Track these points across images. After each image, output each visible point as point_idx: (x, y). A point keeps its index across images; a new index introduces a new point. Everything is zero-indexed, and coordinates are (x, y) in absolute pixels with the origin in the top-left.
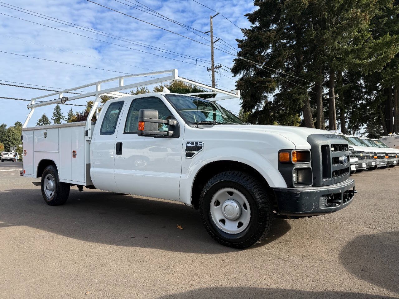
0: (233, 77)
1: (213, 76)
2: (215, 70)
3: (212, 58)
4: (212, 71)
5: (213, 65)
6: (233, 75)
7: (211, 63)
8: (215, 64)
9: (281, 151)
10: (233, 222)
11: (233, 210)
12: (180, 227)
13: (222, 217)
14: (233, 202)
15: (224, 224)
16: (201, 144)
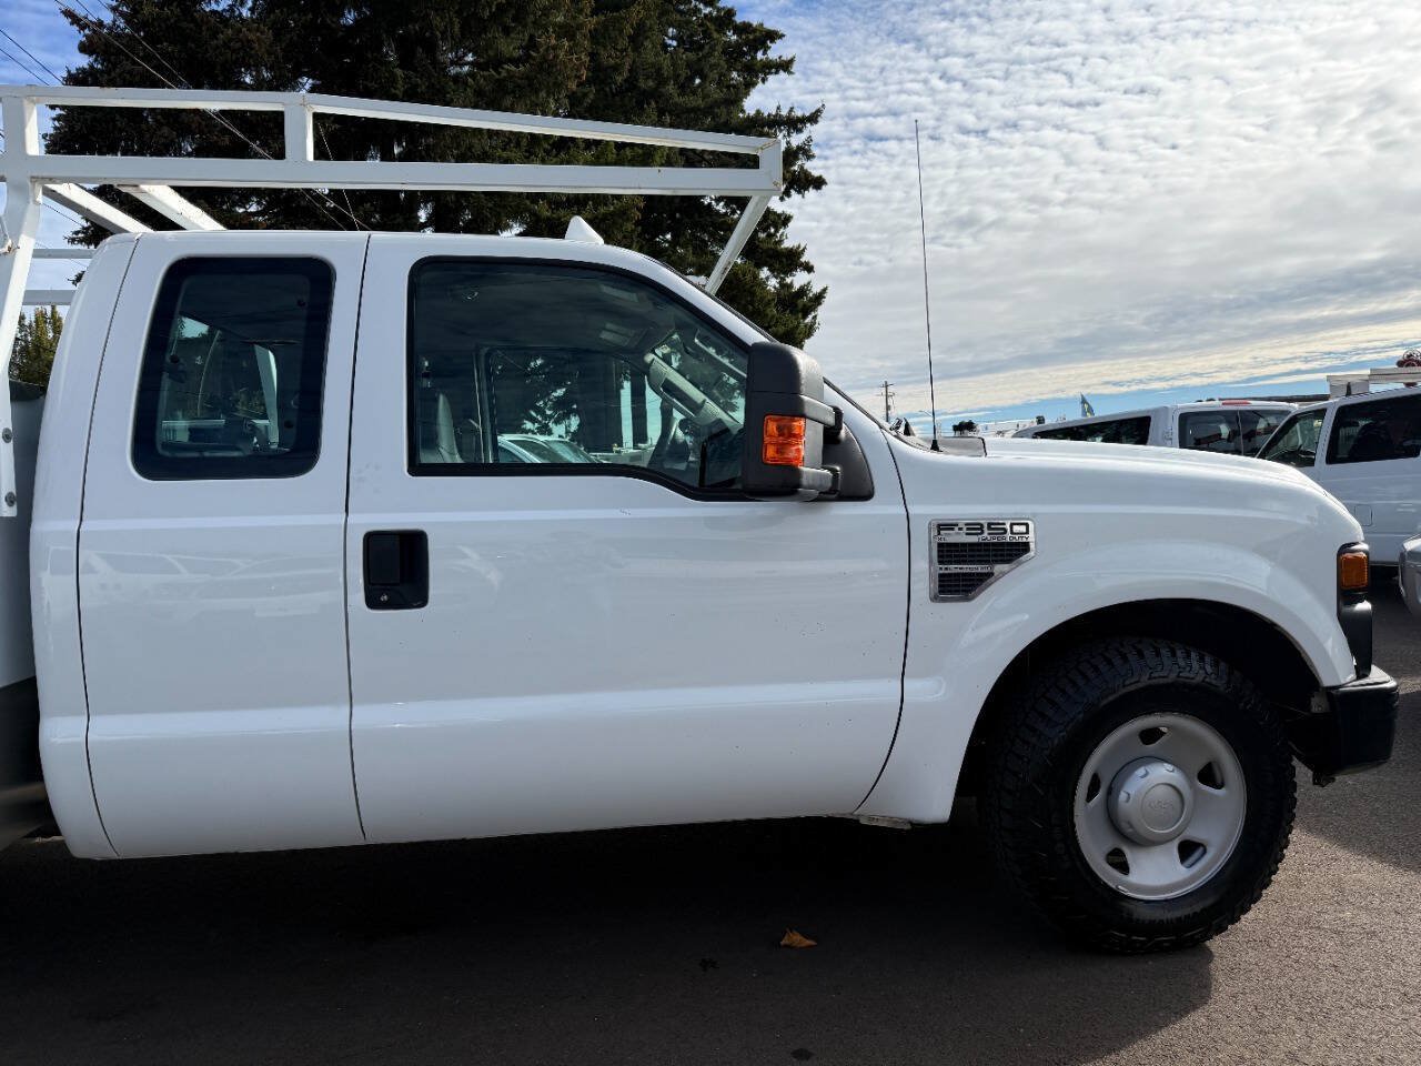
9: (1346, 548)
10: (1158, 849)
11: (1178, 806)
12: (795, 939)
13: (1110, 843)
14: (1170, 767)
15: (1124, 868)
16: (1023, 529)
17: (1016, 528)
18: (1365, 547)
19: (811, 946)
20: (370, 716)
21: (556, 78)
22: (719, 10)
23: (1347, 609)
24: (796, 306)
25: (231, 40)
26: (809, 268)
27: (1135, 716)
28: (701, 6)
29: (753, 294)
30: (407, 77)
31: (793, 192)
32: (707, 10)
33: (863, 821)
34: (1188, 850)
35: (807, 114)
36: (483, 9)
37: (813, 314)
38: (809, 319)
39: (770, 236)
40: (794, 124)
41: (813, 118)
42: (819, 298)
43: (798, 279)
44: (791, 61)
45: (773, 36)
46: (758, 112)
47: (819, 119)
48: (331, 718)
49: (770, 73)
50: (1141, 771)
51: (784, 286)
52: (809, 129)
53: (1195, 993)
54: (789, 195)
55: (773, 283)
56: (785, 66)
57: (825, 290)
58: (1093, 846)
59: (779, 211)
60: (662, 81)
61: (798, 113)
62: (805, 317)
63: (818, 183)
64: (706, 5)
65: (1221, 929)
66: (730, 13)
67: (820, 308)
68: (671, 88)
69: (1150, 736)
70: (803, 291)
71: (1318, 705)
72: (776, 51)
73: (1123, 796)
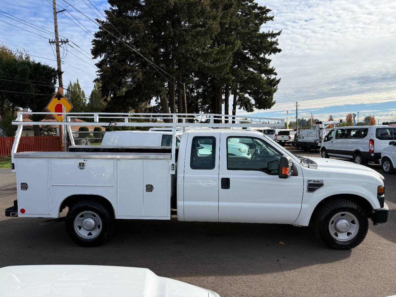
0: (93, 58)
1: (58, 51)
2: (60, 44)
3: (55, 30)
4: (57, 45)
5: (57, 38)
6: (93, 57)
7: (54, 35)
8: (59, 37)
9: (379, 186)
10: (343, 233)
11: (347, 226)
12: (282, 243)
13: (335, 232)
14: (345, 220)
15: (337, 236)
16: (322, 182)
17: (321, 182)
18: (384, 186)
19: (284, 244)
20: (221, 204)
21: (212, 32)
22: (253, 3)
23: (379, 197)
24: (272, 84)
25: (134, 26)
26: (276, 74)
27: (339, 212)
28: (248, 3)
29: (260, 82)
30: (174, 31)
31: (272, 53)
32: (250, 4)
33: (294, 225)
34: (349, 234)
35: (277, 33)
36: (194, 14)
37: (276, 86)
38: (275, 87)
39: (265, 65)
40: (273, 35)
41: (279, 34)
42: (278, 81)
43: (273, 77)
44: (273, 17)
45: (268, 11)
46: (263, 32)
47: (280, 34)
48: (216, 204)
49: (267, 21)
50: (341, 221)
51: (268, 78)
52: (277, 37)
53: (348, 256)
54: (271, 54)
55: (266, 78)
56: (271, 18)
57: (280, 79)
58: (332, 232)
59: (268, 59)
60: (237, 26)
61: (275, 32)
62: (274, 87)
63: (279, 51)
64: (250, 2)
65: (354, 247)
66: (257, 4)
67: (278, 84)
68: (240, 28)
69: (343, 215)
70: (274, 80)
71: (373, 212)
72: (269, 15)
73: (337, 224)
